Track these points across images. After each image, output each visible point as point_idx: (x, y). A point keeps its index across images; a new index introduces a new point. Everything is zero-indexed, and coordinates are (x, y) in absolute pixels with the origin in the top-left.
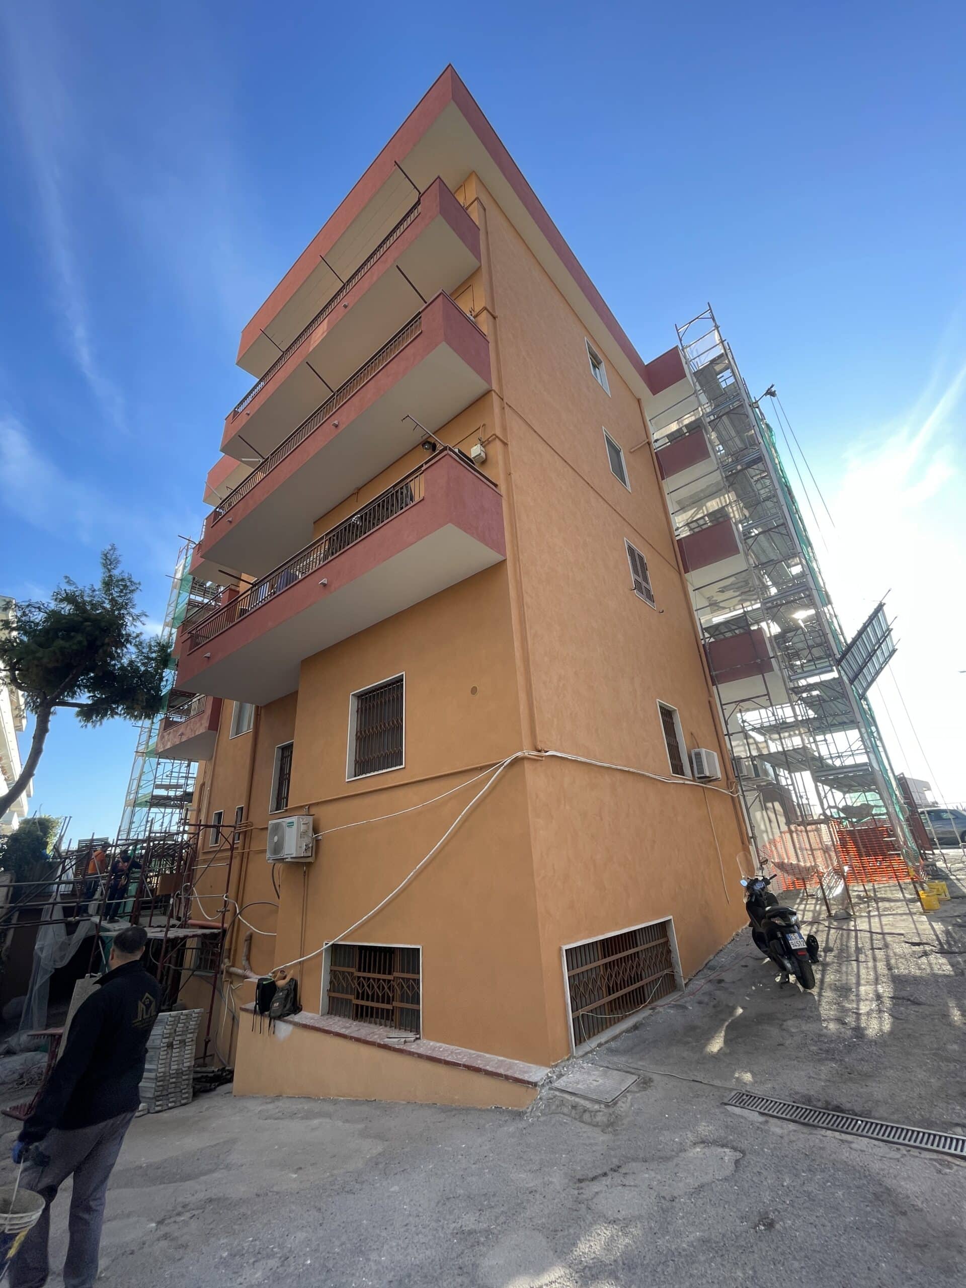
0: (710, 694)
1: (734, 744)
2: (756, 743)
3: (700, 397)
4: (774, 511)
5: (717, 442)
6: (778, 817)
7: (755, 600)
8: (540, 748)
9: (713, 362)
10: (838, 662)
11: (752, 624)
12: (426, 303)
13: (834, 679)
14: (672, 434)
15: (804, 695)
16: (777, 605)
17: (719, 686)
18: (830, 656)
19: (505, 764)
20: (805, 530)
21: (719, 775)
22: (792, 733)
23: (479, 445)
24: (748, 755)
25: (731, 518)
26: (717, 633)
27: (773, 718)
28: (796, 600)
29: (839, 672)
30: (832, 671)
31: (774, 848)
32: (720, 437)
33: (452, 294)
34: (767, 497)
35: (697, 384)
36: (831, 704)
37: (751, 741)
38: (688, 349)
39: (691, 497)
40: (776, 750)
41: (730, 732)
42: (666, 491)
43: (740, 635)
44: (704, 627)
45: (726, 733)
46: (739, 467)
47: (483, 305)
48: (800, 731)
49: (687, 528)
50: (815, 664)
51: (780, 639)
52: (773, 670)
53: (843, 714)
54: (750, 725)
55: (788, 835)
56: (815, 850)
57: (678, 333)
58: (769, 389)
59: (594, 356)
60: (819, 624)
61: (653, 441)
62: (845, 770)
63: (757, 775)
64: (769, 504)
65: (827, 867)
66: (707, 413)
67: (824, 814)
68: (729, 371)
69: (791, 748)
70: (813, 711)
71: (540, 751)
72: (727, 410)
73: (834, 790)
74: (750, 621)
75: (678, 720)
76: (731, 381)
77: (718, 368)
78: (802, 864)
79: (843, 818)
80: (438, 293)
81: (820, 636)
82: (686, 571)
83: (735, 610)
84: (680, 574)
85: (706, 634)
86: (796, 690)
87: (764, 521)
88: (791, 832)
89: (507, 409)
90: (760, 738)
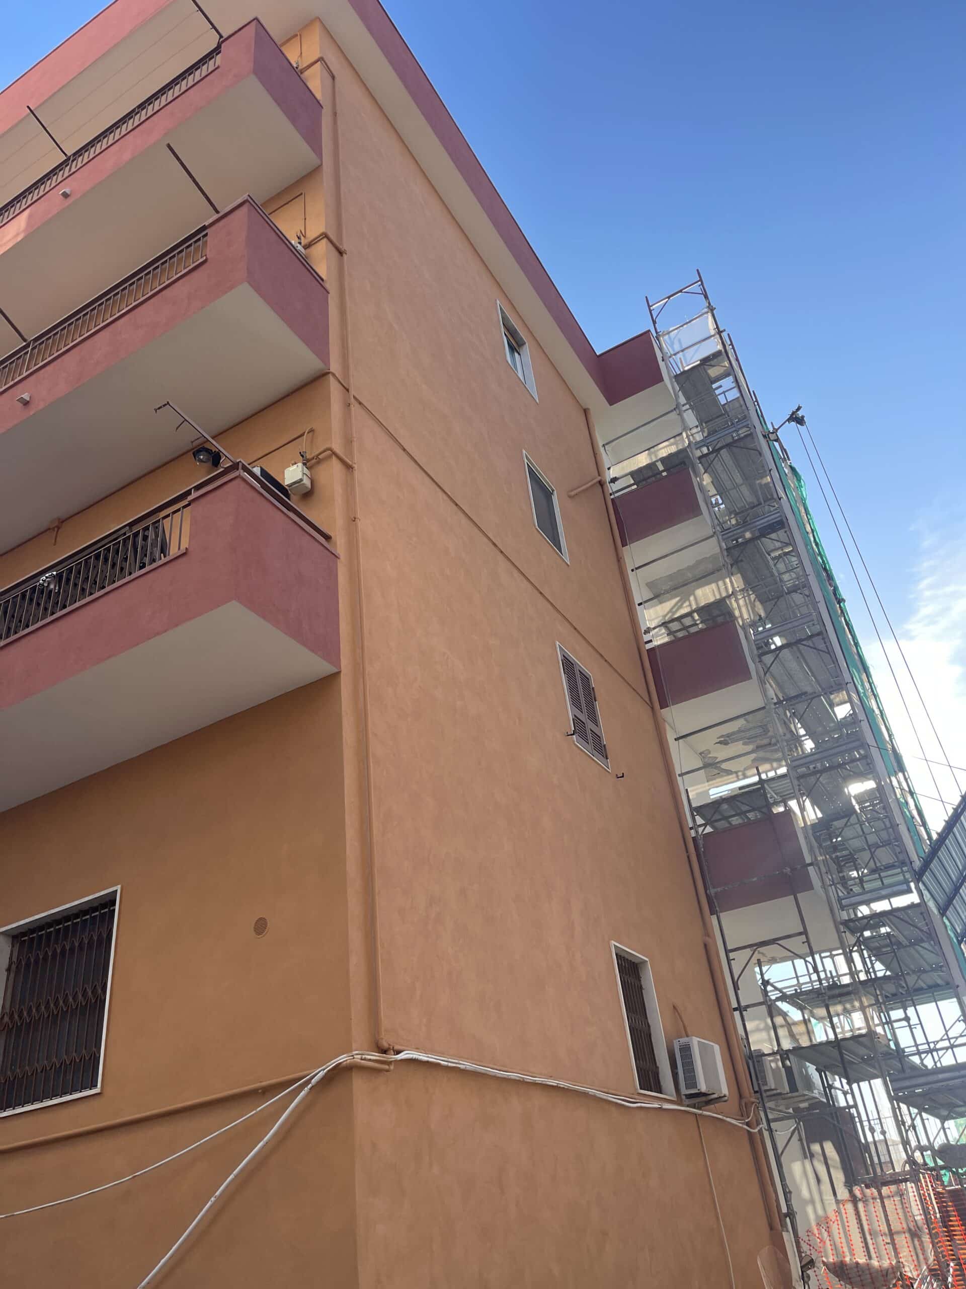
0: (707, 931)
1: (749, 1026)
2: (789, 1025)
3: (685, 415)
4: (804, 610)
5: (713, 491)
6: (832, 1170)
7: (778, 760)
8: (385, 1045)
9: (705, 361)
10: (918, 876)
11: (776, 803)
12: (217, 212)
13: (912, 906)
14: (640, 470)
15: (867, 934)
16: (816, 772)
17: (722, 915)
18: (903, 863)
19: (314, 1081)
20: (857, 644)
21: (725, 1091)
22: (848, 1006)
23: (300, 465)
24: (776, 1049)
25: (736, 618)
26: (717, 817)
27: (814, 977)
28: (844, 764)
29: (921, 895)
30: (909, 891)
31: (825, 1234)
32: (716, 482)
33: (266, 203)
34: (795, 586)
35: (680, 393)
36: (912, 951)
37: (779, 1020)
38: (666, 337)
39: (670, 577)
40: (824, 1039)
41: (743, 1004)
42: (629, 565)
43: (757, 822)
44: (694, 805)
45: (735, 1005)
46: (748, 535)
47: (322, 229)
48: (861, 1002)
49: (663, 631)
50: (881, 878)
51: (822, 828)
52: (811, 887)
53: (933, 970)
54: (776, 989)
55: (849, 1207)
56: (898, 1233)
57: (650, 311)
58: (793, 413)
59: (511, 332)
60: (884, 808)
61: (608, 480)
62: (941, 1076)
63: (793, 1087)
64: (797, 598)
65: (918, 1267)
66: (697, 443)
67: (911, 1161)
68: (731, 379)
69: (848, 1035)
70: (883, 963)
71: (385, 1052)
72: (729, 440)
73: (925, 1115)
74: (771, 794)
75: (649, 980)
76: (734, 394)
77: (713, 372)
78: (875, 1263)
79: (942, 1168)
80: (240, 201)
81: (886, 828)
82: (664, 705)
83: (745, 777)
84: (652, 708)
85: (697, 818)
86: (851, 924)
87: (790, 626)
88: (854, 1200)
89: (355, 408)
90: (795, 1015)
